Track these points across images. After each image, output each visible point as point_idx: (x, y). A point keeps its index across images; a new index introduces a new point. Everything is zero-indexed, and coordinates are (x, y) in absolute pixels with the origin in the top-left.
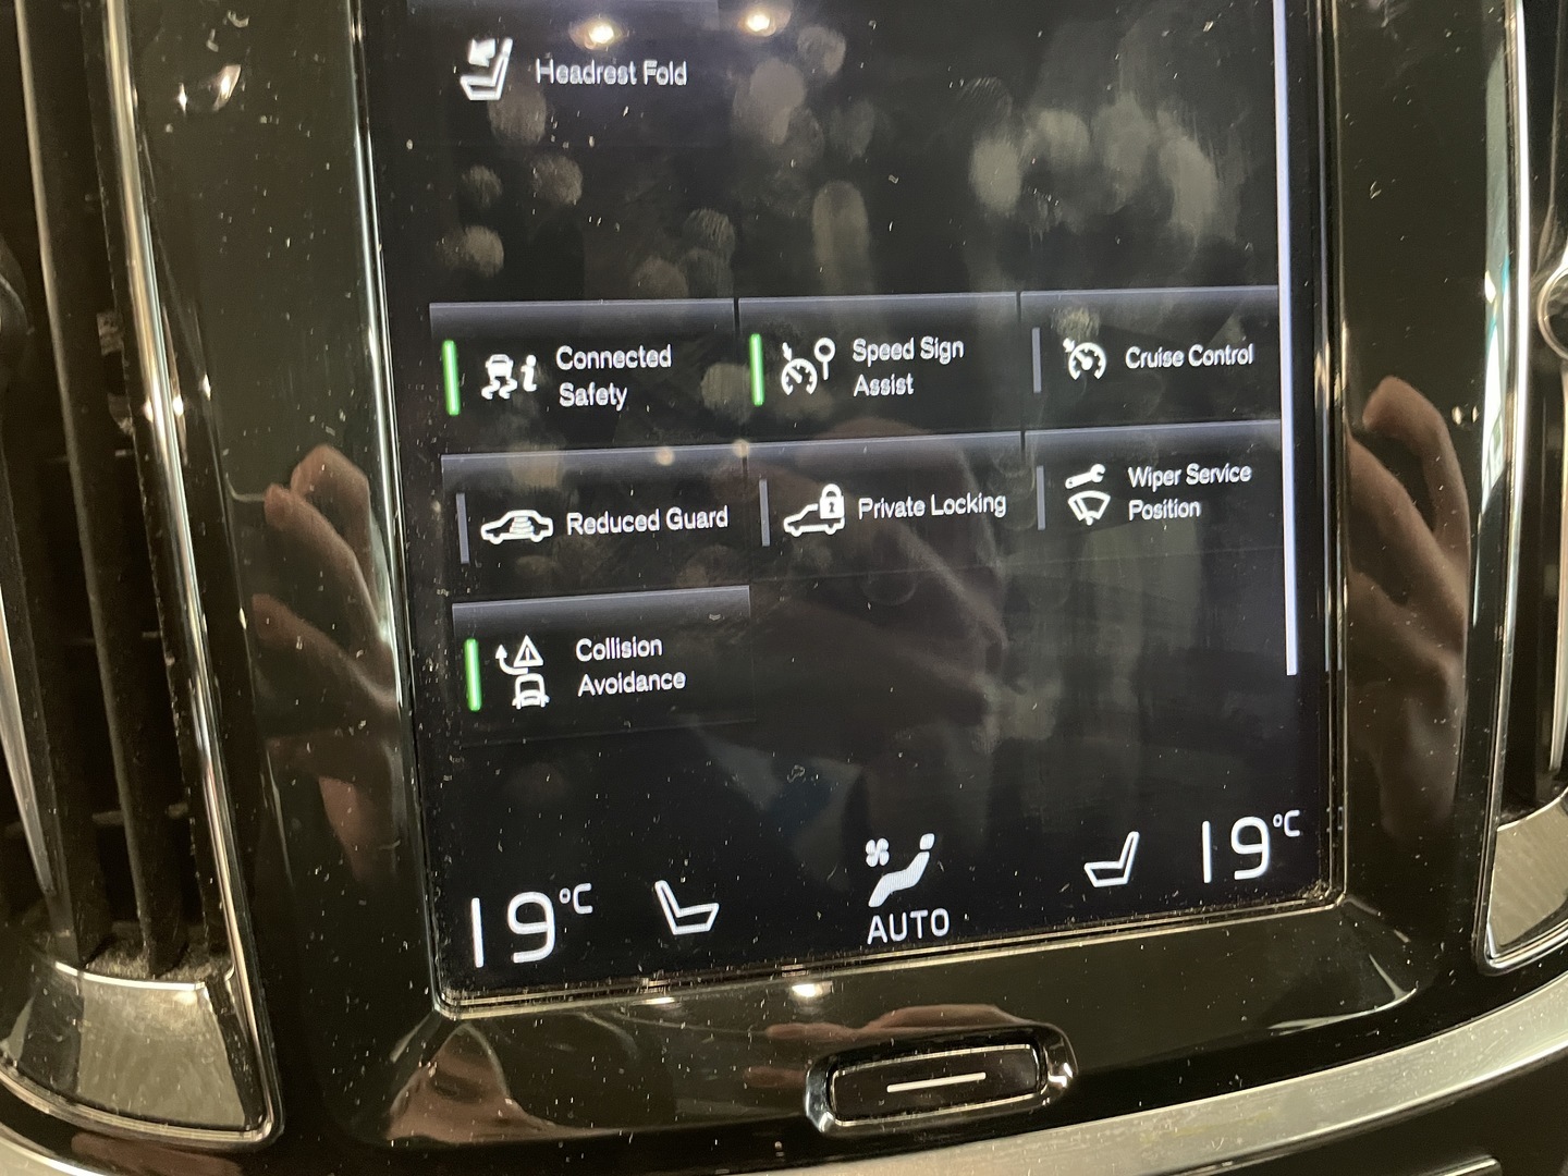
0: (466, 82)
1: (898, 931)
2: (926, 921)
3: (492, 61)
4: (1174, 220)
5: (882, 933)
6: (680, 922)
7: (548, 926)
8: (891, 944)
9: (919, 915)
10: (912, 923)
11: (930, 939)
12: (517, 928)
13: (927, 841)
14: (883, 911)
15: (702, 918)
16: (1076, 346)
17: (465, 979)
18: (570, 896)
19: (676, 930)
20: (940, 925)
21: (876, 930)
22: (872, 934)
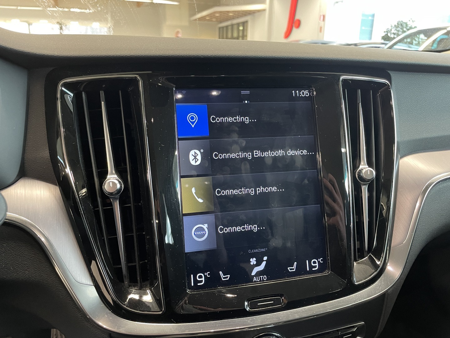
1: (258, 279)
2: (263, 277)
5: (256, 280)
6: (224, 278)
7: (203, 279)
8: (257, 281)
9: (261, 277)
10: (260, 278)
11: (263, 280)
12: (198, 279)
13: (265, 258)
14: (256, 275)
15: (227, 277)
17: (190, 287)
18: (207, 274)
19: (223, 280)
20: (265, 278)
21: (255, 279)
22: (254, 280)
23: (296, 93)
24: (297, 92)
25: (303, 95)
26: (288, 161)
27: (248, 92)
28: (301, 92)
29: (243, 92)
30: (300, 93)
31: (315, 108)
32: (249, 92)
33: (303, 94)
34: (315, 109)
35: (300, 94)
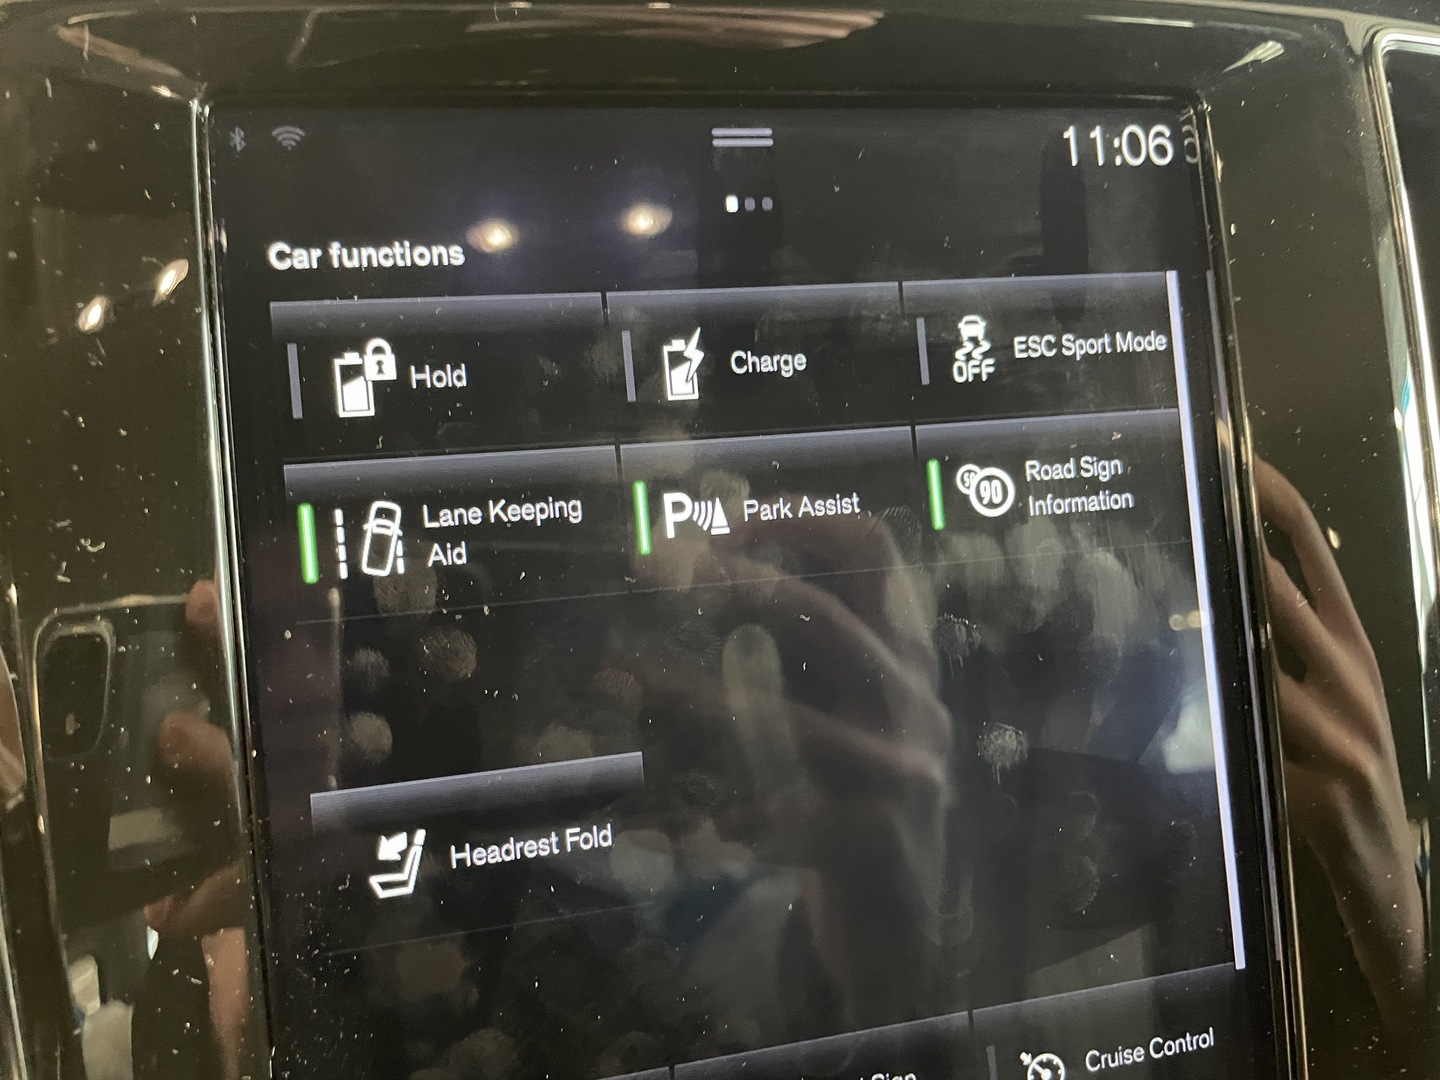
0: (375, 881)
3: (404, 854)
4: (1096, 632)
16: (1033, 1057)
23: (1087, 147)
24: (1096, 133)
25: (1136, 152)
26: (1042, 608)
27: (759, 137)
28: (1120, 135)
29: (726, 137)
30: (1116, 143)
31: (1217, 239)
32: (768, 132)
33: (1134, 144)
34: (1217, 251)
35: (1111, 152)
